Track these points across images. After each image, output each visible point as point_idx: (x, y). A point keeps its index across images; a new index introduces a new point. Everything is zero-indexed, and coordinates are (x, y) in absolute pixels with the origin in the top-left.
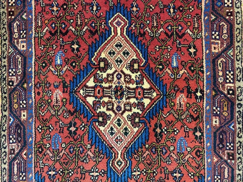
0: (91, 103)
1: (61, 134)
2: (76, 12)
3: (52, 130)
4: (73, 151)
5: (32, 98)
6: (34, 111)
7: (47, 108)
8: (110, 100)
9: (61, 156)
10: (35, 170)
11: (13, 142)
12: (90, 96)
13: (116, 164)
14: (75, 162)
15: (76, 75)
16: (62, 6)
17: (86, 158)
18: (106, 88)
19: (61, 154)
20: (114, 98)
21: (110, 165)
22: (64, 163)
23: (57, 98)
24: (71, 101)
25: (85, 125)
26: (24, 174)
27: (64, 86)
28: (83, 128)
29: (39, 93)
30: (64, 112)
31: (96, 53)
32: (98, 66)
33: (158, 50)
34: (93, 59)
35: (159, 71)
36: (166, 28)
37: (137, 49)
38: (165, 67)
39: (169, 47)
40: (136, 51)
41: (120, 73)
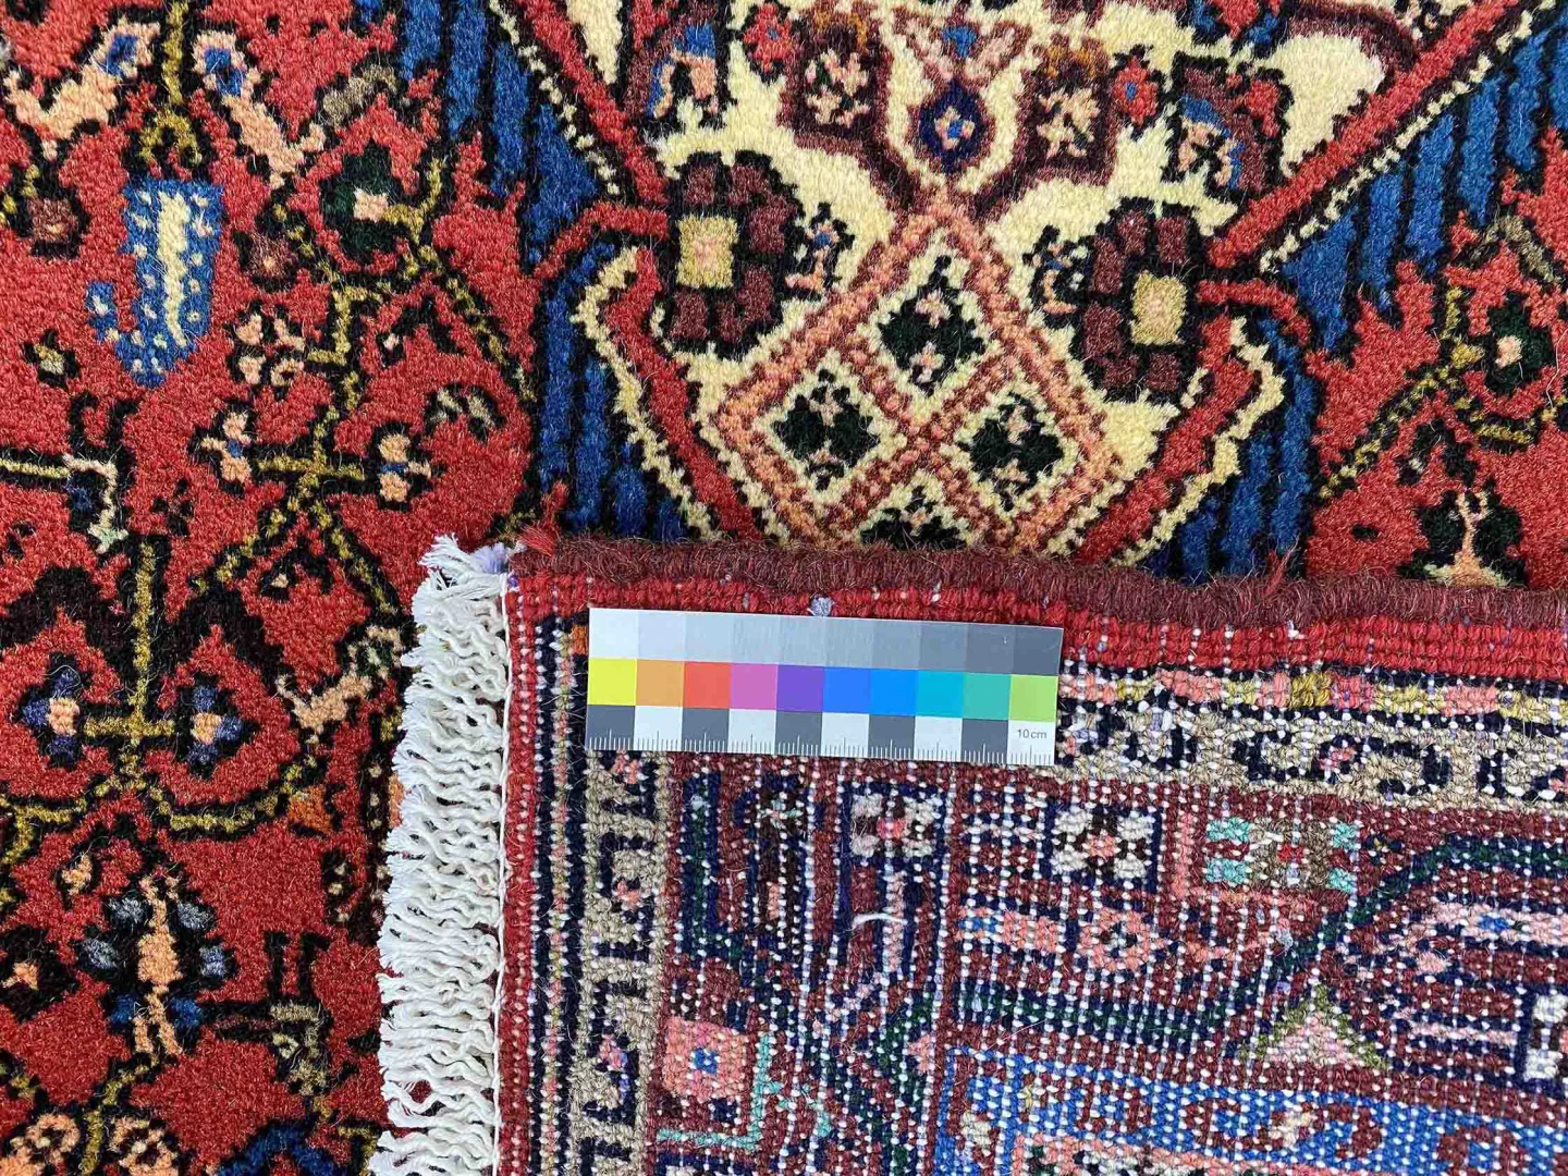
15: (1497, 207)
31: (1226, 461)
32: (1209, 290)
33: (393, 448)
34: (1272, 393)
35: (404, 150)
36: (250, 729)
37: (671, 480)
38: (307, 198)
39: (236, 468)
40: (690, 452)
41: (928, 175)
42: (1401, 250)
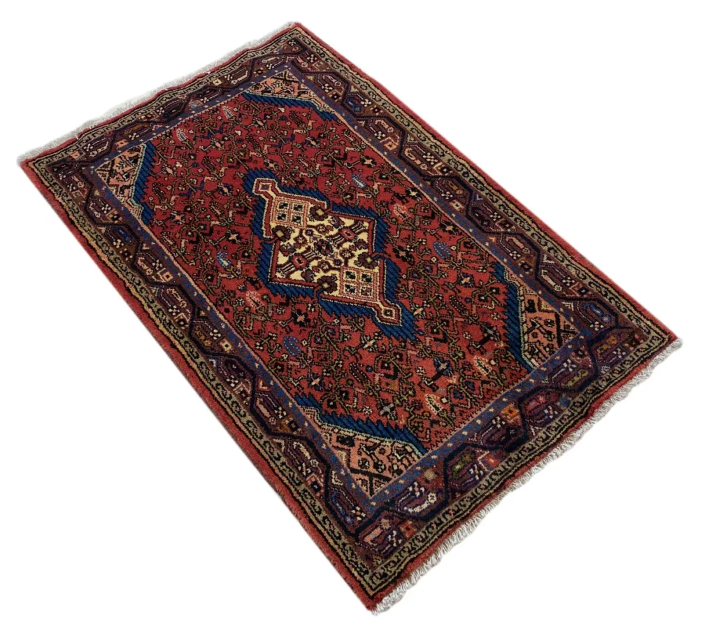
0: (300, 278)
1: (292, 334)
2: (207, 206)
3: (276, 337)
4: (321, 340)
5: (222, 321)
6: (235, 333)
7: (250, 319)
8: (320, 260)
9: (312, 356)
10: (291, 395)
11: (236, 384)
12: (293, 272)
13: (385, 317)
14: (334, 348)
15: (258, 263)
16: (185, 210)
17: (344, 336)
18: (305, 252)
19: (310, 354)
20: (322, 256)
21: (379, 321)
22: (322, 360)
23: (254, 302)
24: (274, 291)
25: (312, 305)
26: (280, 408)
27: (253, 283)
28: (313, 310)
29: (227, 311)
30: (275, 309)
31: (263, 228)
32: (277, 238)
33: (330, 184)
34: (264, 236)
35: (350, 202)
36: (322, 160)
37: (307, 197)
38: (354, 194)
39: (340, 174)
40: (308, 200)
41: (308, 229)
42: (263, 254)
